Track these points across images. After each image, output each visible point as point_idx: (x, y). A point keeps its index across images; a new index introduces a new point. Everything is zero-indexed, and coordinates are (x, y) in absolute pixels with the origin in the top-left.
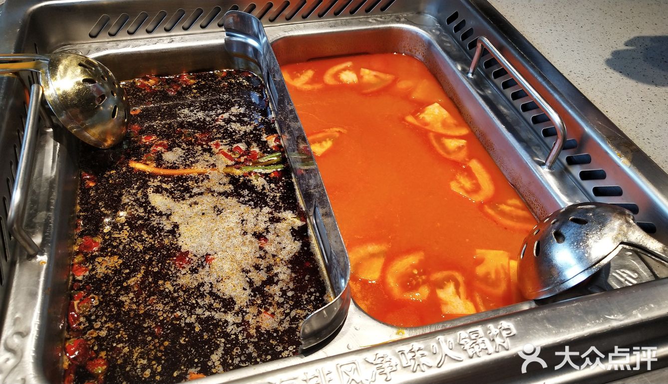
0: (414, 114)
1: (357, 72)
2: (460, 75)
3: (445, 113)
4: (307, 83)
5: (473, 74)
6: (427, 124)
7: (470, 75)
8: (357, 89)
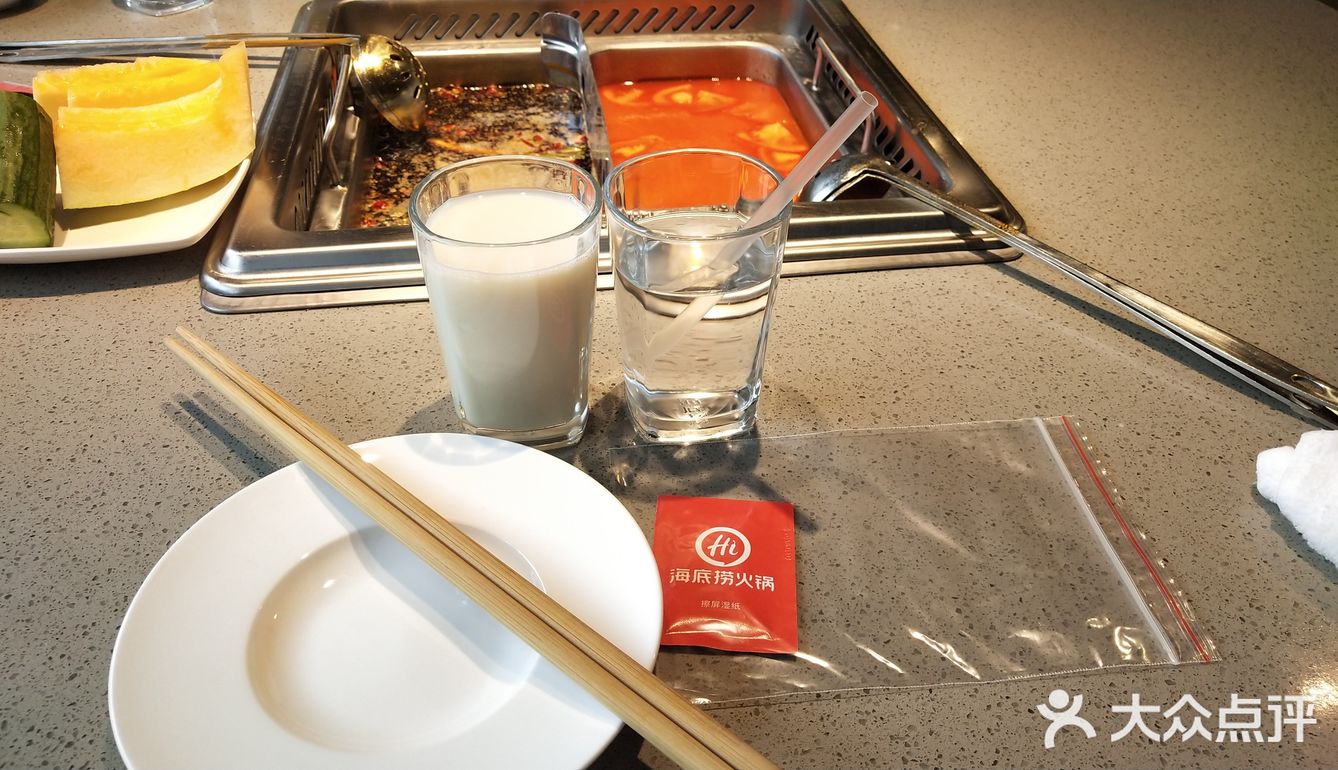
0: (749, 132)
1: (694, 93)
2: (803, 88)
3: (785, 133)
4: (633, 101)
5: (817, 86)
6: (759, 140)
7: (815, 88)
8: (692, 109)
